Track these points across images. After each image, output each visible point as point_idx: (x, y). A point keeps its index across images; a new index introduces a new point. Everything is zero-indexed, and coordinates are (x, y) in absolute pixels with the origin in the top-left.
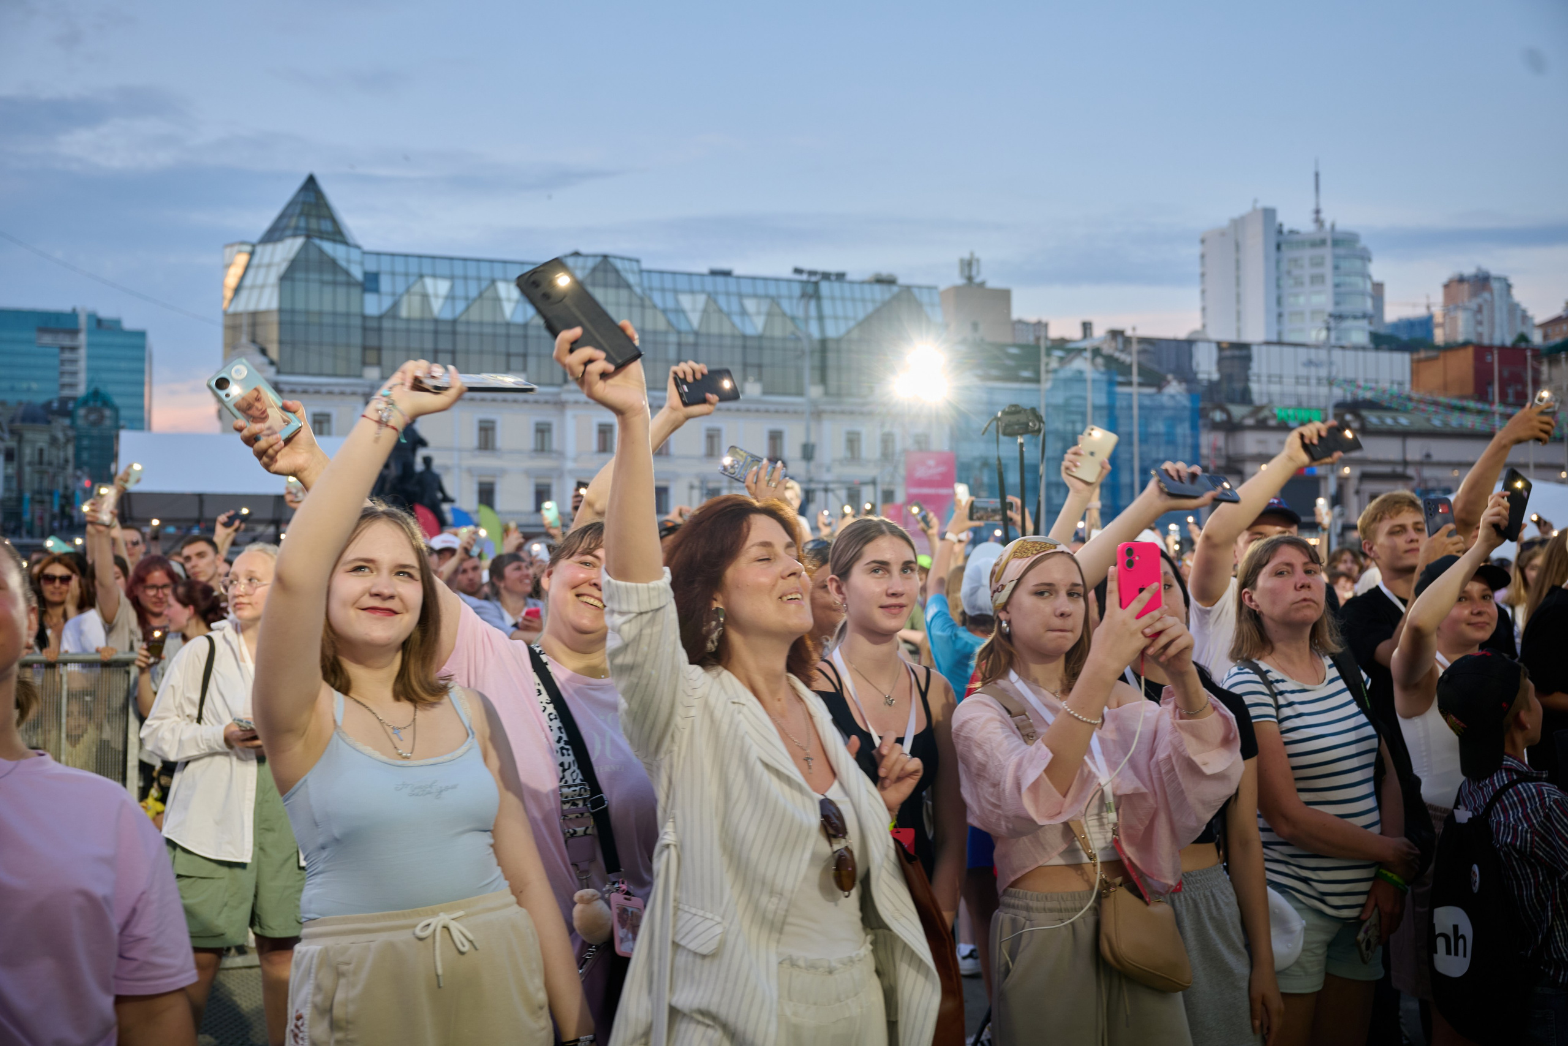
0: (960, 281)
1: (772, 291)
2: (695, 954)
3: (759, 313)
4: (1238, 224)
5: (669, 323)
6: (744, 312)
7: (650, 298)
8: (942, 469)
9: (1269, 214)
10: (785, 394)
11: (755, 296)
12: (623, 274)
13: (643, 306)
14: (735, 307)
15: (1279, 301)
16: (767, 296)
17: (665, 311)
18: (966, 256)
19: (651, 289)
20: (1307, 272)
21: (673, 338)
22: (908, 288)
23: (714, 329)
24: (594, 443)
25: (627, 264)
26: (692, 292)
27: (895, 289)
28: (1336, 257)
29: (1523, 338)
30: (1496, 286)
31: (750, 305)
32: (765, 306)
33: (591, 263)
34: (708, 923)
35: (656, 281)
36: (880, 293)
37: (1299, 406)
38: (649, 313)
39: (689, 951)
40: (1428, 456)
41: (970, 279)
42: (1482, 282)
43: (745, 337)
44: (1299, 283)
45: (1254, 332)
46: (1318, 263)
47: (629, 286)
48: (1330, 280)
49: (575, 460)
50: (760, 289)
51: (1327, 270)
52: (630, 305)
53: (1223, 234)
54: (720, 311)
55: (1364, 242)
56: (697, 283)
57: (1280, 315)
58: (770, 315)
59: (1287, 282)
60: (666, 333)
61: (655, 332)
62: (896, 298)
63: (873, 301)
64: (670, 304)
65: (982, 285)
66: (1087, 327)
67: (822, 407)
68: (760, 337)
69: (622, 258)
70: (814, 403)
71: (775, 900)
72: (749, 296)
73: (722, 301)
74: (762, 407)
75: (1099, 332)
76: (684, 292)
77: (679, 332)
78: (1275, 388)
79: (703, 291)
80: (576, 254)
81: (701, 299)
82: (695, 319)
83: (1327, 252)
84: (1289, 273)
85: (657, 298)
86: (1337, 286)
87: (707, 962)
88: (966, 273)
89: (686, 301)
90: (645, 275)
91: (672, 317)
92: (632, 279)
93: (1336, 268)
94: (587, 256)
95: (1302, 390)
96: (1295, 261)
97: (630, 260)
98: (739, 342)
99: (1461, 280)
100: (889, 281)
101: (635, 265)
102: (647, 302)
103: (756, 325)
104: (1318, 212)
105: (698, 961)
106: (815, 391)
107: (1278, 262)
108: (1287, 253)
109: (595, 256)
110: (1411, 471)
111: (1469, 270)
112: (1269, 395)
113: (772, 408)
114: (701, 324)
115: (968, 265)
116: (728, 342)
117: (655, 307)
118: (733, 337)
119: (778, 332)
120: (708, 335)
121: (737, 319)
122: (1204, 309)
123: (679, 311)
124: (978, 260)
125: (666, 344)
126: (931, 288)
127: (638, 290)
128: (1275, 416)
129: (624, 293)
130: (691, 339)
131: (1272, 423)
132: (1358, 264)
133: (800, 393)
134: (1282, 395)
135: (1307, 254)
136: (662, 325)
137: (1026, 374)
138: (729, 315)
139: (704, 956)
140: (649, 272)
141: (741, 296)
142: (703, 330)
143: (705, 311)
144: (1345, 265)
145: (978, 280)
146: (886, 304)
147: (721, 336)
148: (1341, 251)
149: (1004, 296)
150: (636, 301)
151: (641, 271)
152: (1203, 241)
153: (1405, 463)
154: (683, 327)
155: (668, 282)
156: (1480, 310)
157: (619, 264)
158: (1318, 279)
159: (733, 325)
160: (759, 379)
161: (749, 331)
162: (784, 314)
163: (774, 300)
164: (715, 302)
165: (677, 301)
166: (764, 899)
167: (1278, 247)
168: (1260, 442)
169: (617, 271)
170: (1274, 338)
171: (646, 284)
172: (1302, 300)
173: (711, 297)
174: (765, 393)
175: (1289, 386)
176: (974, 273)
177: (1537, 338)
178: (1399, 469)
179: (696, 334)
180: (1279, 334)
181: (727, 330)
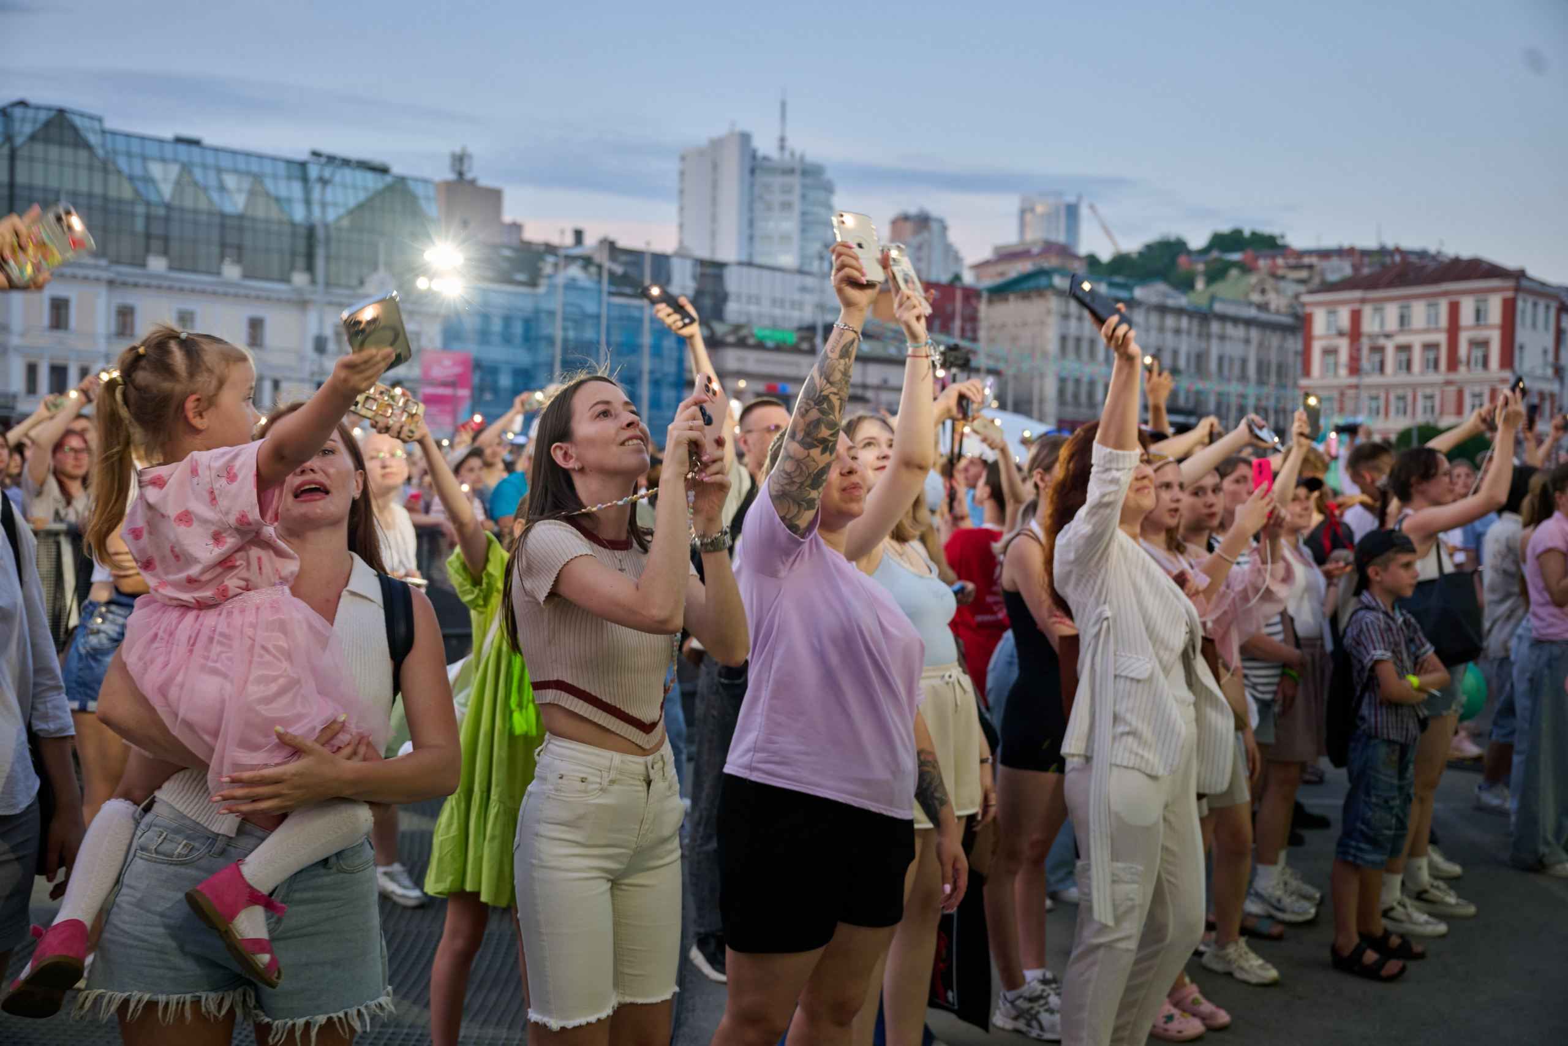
0: (451, 176)
1: (255, 167)
2: (1132, 679)
3: (239, 190)
4: (716, 145)
5: (136, 192)
6: (222, 188)
7: (114, 162)
8: (458, 370)
9: (745, 138)
10: (267, 279)
11: (235, 171)
12: (83, 133)
13: (105, 170)
14: (212, 181)
15: (751, 223)
16: (248, 173)
17: (131, 179)
18: (457, 149)
19: (115, 152)
20: (777, 198)
21: (140, 209)
22: (402, 180)
23: (189, 203)
24: (45, 319)
25: (87, 123)
26: (163, 160)
27: (388, 179)
28: (805, 186)
29: (957, 277)
30: (935, 226)
31: (230, 181)
32: (246, 183)
33: (43, 116)
34: (1141, 662)
35: (121, 143)
36: (372, 181)
37: (774, 327)
38: (113, 179)
39: (1126, 677)
40: (885, 381)
41: (461, 174)
42: (923, 221)
43: (223, 215)
44: (769, 208)
45: (728, 251)
46: (787, 190)
47: (88, 147)
48: (798, 207)
49: (23, 335)
50: (242, 164)
51: (795, 198)
52: (91, 168)
53: (701, 153)
54: (196, 184)
55: (829, 175)
56: (169, 151)
57: (751, 238)
58: (252, 193)
59: (759, 206)
60: (133, 203)
61: (120, 201)
62: (390, 188)
63: (365, 189)
64: (138, 170)
65: (473, 182)
66: (579, 235)
67: (308, 297)
68: (241, 217)
69: (82, 115)
70: (299, 291)
71: (1168, 653)
72: (227, 171)
73: (198, 173)
74: (242, 292)
75: (591, 240)
76: (154, 159)
77: (148, 204)
78: (753, 309)
79: (175, 160)
80: (22, 104)
81: (174, 170)
82: (167, 191)
83: (795, 181)
84: (761, 198)
85: (122, 163)
86: (804, 214)
87: (1140, 685)
88: (457, 167)
89: (156, 170)
90: (108, 136)
91: (140, 186)
92: (93, 139)
93: (804, 197)
94: (38, 108)
95: (778, 312)
96: (767, 187)
97: (91, 117)
98: (216, 220)
99: (905, 218)
100: (383, 170)
101: (96, 125)
102: (111, 167)
103: (236, 203)
104: (782, 139)
105: (1134, 684)
106: (300, 279)
107: (752, 185)
108: (761, 178)
109: (49, 109)
110: (870, 394)
111: (913, 210)
112: (748, 315)
113: (253, 293)
114: (173, 196)
115: (459, 160)
116: (204, 218)
117: (119, 172)
118: (210, 214)
119: (260, 212)
120: (182, 210)
121: (215, 195)
122: (681, 226)
123: (148, 180)
124: (470, 157)
125: (133, 215)
126: (426, 181)
127: (100, 152)
128: (753, 335)
129: (83, 155)
130: (162, 212)
131: (751, 341)
132: (822, 195)
133: (286, 280)
134: (760, 315)
135: (778, 180)
136: (127, 193)
137: (521, 277)
138: (206, 189)
139: (1138, 681)
140: (114, 133)
141: (219, 170)
142: (176, 203)
143: (178, 183)
144: (812, 194)
145: (469, 176)
146: (379, 194)
147: (196, 212)
148: (809, 181)
149: (495, 196)
150: (97, 163)
151: (104, 132)
152: (683, 158)
153: (865, 386)
154: (153, 197)
155: (135, 147)
156: (919, 248)
157: (78, 121)
158: (786, 206)
159: (210, 201)
160: (239, 260)
161: (229, 208)
162: (267, 194)
163: (258, 178)
164: (190, 172)
165: (145, 169)
166: (1162, 652)
167: (753, 171)
168: (741, 359)
169: (75, 129)
170: (744, 258)
171: (109, 145)
172: (771, 225)
173: (186, 168)
174: (246, 276)
175: (766, 308)
176: (466, 167)
177: (968, 278)
178: (859, 392)
179: (168, 207)
180: (751, 255)
181: (203, 205)
